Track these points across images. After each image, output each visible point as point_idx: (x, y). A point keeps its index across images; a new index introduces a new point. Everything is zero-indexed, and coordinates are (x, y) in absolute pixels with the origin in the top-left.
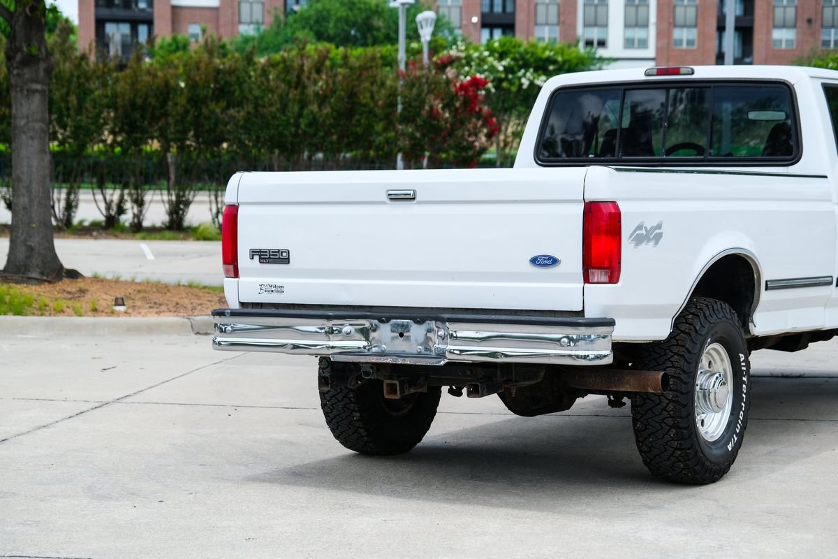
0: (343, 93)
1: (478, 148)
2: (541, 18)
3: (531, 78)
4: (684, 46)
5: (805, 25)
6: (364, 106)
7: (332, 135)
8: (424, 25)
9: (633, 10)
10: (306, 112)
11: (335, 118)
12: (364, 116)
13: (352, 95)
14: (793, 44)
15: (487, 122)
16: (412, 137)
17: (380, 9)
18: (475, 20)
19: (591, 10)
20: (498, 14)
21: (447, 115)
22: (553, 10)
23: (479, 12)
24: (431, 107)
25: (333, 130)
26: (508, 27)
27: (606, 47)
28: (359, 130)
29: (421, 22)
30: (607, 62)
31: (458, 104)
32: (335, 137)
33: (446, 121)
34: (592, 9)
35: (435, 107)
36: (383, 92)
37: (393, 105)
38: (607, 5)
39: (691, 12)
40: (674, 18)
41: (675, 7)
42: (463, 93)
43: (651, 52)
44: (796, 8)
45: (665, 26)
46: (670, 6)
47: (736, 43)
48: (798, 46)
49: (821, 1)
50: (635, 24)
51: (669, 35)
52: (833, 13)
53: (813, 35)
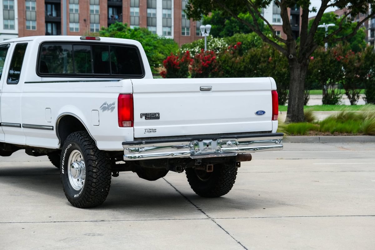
4: (31, 29)
5: (83, 22)
9: (7, 12)
14: (78, 30)
39: (33, 14)
40: (26, 16)
41: (26, 11)
43: (16, 31)
44: (79, 14)
45: (22, 20)
46: (23, 11)
47: (54, 29)
48: (80, 31)
49: (89, 12)
50: (8, 18)
51: (24, 24)
52: (94, 17)
53: (86, 26)
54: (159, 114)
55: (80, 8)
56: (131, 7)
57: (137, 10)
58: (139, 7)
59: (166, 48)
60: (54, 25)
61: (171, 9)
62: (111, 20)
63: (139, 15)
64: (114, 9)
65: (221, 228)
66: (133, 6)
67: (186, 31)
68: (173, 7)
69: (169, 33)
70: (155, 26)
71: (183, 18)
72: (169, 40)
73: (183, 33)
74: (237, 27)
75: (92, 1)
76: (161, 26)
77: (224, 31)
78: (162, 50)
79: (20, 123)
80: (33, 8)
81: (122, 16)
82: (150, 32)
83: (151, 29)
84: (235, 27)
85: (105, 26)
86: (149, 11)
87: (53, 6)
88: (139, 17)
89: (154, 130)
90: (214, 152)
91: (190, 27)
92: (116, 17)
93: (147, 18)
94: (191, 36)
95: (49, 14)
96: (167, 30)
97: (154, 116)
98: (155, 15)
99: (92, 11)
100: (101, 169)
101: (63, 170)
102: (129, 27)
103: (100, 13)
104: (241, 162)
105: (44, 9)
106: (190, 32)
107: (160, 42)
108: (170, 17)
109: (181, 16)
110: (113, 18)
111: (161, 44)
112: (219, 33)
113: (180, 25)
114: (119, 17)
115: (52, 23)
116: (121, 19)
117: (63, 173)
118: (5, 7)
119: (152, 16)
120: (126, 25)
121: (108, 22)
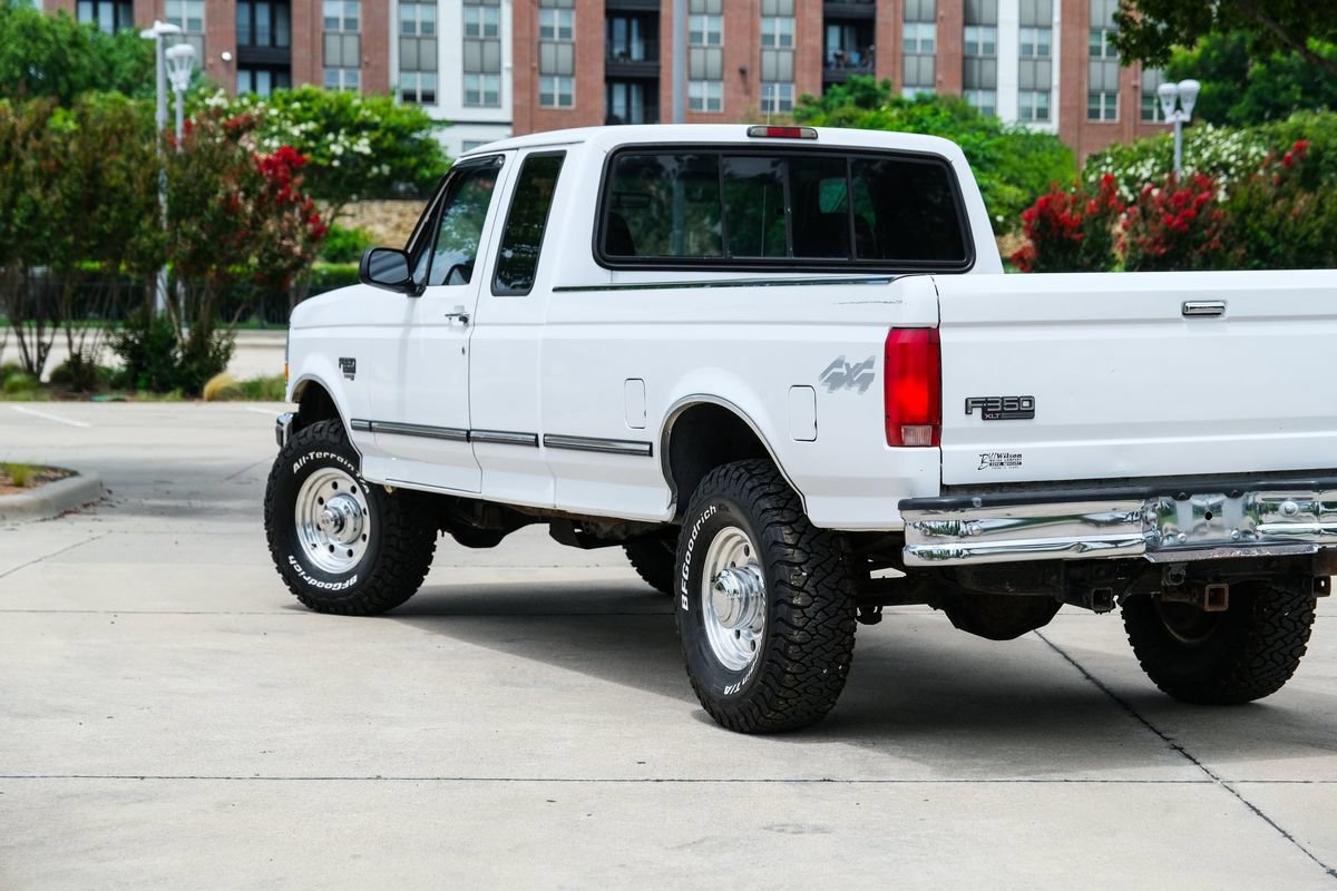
2: (333, 56)
4: (556, 105)
5: (735, 76)
6: (114, 190)
7: (67, 234)
8: (177, 65)
9: (475, 47)
10: (22, 199)
11: (68, 210)
12: (116, 207)
14: (718, 107)
15: (308, 217)
17: (80, 39)
18: (227, 56)
19: (411, 46)
20: (263, 50)
21: (249, 207)
22: (352, 44)
23: (233, 43)
24: (228, 195)
26: (281, 71)
27: (437, 105)
28: (107, 227)
29: (171, 62)
30: (439, 127)
31: (263, 189)
32: (70, 239)
34: (414, 44)
35: (233, 196)
38: (436, 39)
39: (566, 52)
40: (540, 61)
41: (540, 45)
42: (270, 172)
43: (505, 113)
44: (722, 50)
45: (527, 73)
46: (531, 43)
47: (634, 103)
48: (726, 108)
49: (759, 41)
50: (479, 70)
51: (532, 87)
52: (777, 61)
53: (748, 92)
54: (1031, 400)
55: (728, 27)
56: (906, 21)
57: (927, 32)
58: (934, 21)
59: (1029, 165)
60: (634, 89)
61: (1049, 27)
62: (833, 68)
63: (935, 51)
64: (847, 30)
65: (1261, 815)
66: (915, 18)
67: (1103, 107)
68: (1057, 18)
69: (1043, 114)
70: (992, 88)
71: (1093, 58)
72: (1042, 137)
73: (1094, 114)
74: (1294, 87)
75: (770, 2)
76: (1014, 89)
77: (1243, 104)
78: (1016, 175)
79: (534, 432)
80: (565, 32)
81: (873, 53)
82: (975, 110)
83: (978, 100)
84: (1287, 88)
85: (815, 93)
86: (971, 35)
87: (634, 24)
88: (935, 57)
89: (1015, 460)
90: (1231, 540)
91: (1118, 90)
92: (854, 58)
93: (965, 58)
94: (1121, 123)
95: (617, 51)
96: (1035, 101)
97: (1015, 406)
98: (991, 48)
99: (769, 39)
100: (821, 597)
101: (684, 598)
102: (899, 93)
103: (797, 45)
104: (1332, 577)
105: (601, 35)
106: (1118, 107)
107: (1009, 145)
108: (1047, 54)
109: (1087, 51)
110: (842, 63)
111: (1014, 151)
112: (1226, 110)
113: (1080, 84)
114: (862, 57)
115: (628, 81)
116: (870, 65)
117: (685, 607)
118: (470, 31)
119: (980, 53)
120: (887, 86)
121: (824, 76)
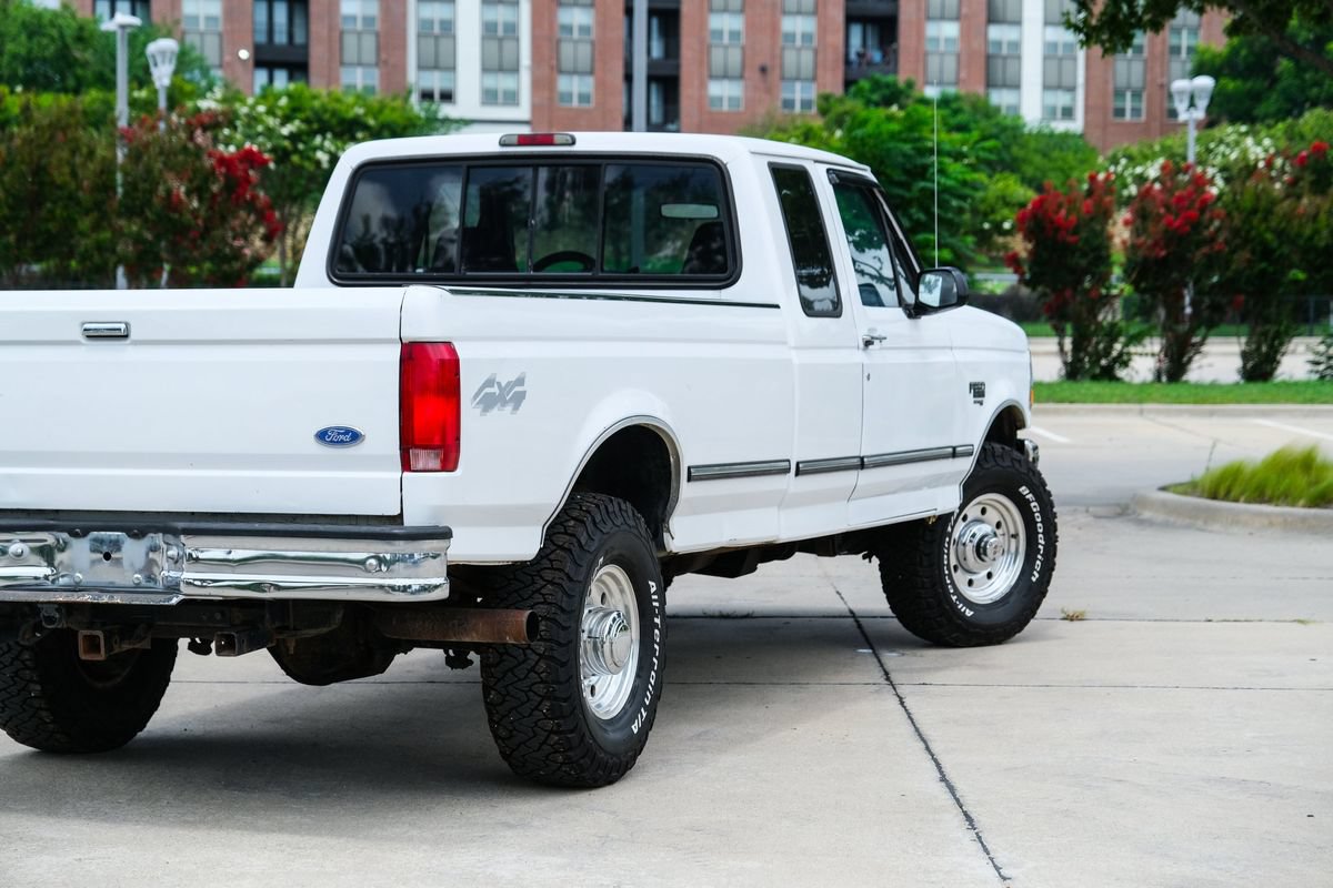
0: (24, 168)
1: (248, 259)
2: (350, 53)
3: (333, 149)
4: (575, 103)
5: (757, 75)
6: (60, 187)
7: (7, 234)
8: (159, 60)
9: (494, 45)
12: (60, 204)
13: (39, 171)
14: (739, 106)
15: (263, 216)
16: (138, 240)
17: (86, 34)
18: (244, 54)
19: (429, 44)
20: (280, 48)
21: (195, 204)
22: (369, 43)
23: (249, 42)
24: (169, 192)
25: (9, 227)
26: (298, 67)
27: (455, 103)
29: (153, 57)
30: (457, 125)
31: (215, 188)
32: (12, 238)
33: (195, 213)
34: (431, 42)
35: (175, 191)
36: (91, 166)
37: (109, 188)
38: (454, 37)
39: (585, 51)
40: (558, 60)
41: (559, 42)
42: (224, 170)
43: (524, 112)
44: (743, 48)
45: (545, 70)
46: (551, 40)
47: (654, 101)
48: (746, 107)
49: (781, 42)
50: (498, 67)
51: (551, 85)
52: (798, 59)
53: (769, 91)
55: (750, 26)
56: (929, 18)
57: (950, 30)
58: (958, 18)
59: (1052, 165)
60: (653, 87)
62: (855, 66)
63: (957, 50)
64: (869, 28)
66: (938, 15)
67: (1128, 105)
69: (1068, 113)
70: (1016, 86)
71: (1119, 55)
72: (1066, 136)
73: (1120, 112)
75: (791, 3)
76: (1039, 87)
77: (1271, 101)
78: (1038, 174)
80: (584, 30)
81: (896, 52)
82: (998, 109)
85: (836, 89)
86: (995, 32)
87: (655, 23)
88: (958, 55)
91: (1144, 88)
92: (877, 56)
93: (989, 58)
94: (1147, 122)
96: (1062, 99)
98: (1016, 46)
99: (791, 37)
102: (922, 91)
103: (818, 43)
105: (621, 33)
106: (1144, 106)
107: (1033, 144)
108: (1072, 52)
110: (864, 62)
111: (1036, 151)
112: (1253, 107)
113: (1106, 82)
114: (885, 55)
116: (892, 63)
118: (489, 30)
119: (1005, 51)
120: (910, 85)
121: (846, 74)
